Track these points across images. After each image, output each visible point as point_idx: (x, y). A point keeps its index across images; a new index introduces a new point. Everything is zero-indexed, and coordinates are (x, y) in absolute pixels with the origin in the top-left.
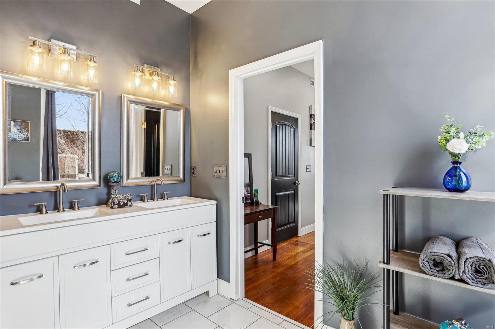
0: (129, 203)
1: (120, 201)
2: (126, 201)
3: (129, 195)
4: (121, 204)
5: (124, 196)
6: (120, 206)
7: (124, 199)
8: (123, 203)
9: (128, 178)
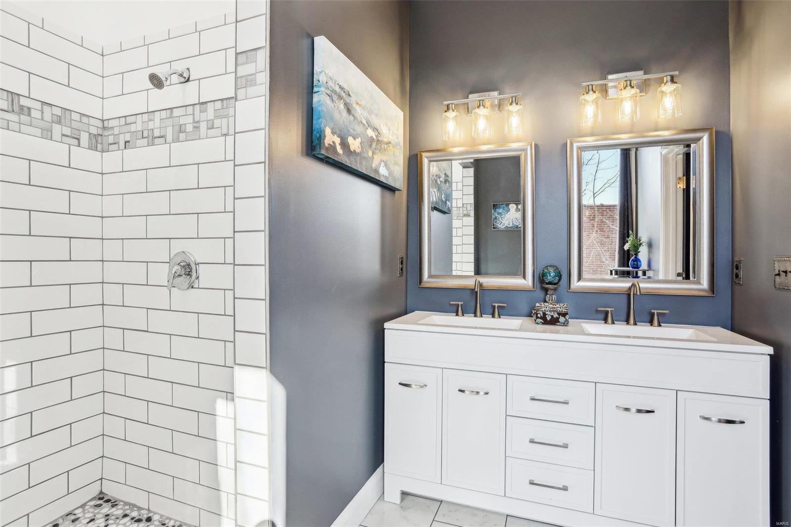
0: (562, 319)
1: (547, 313)
2: (556, 315)
3: (565, 306)
4: (549, 318)
5: (554, 306)
6: (546, 322)
7: (553, 311)
8: (550, 317)
9: (580, 278)
